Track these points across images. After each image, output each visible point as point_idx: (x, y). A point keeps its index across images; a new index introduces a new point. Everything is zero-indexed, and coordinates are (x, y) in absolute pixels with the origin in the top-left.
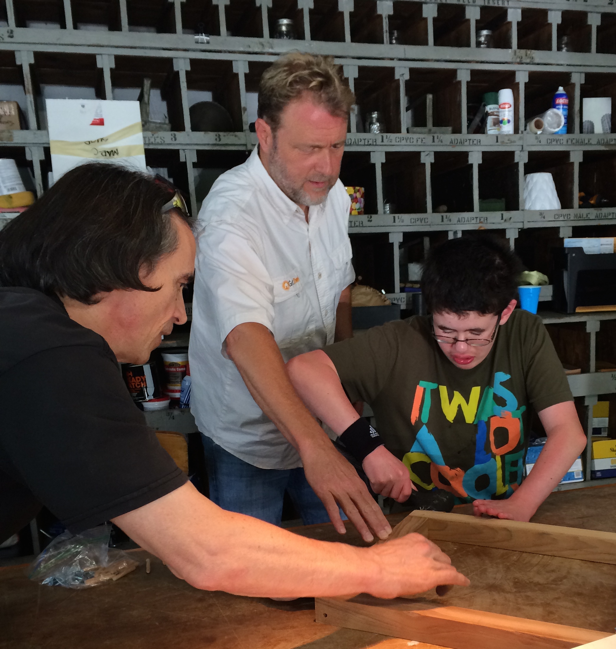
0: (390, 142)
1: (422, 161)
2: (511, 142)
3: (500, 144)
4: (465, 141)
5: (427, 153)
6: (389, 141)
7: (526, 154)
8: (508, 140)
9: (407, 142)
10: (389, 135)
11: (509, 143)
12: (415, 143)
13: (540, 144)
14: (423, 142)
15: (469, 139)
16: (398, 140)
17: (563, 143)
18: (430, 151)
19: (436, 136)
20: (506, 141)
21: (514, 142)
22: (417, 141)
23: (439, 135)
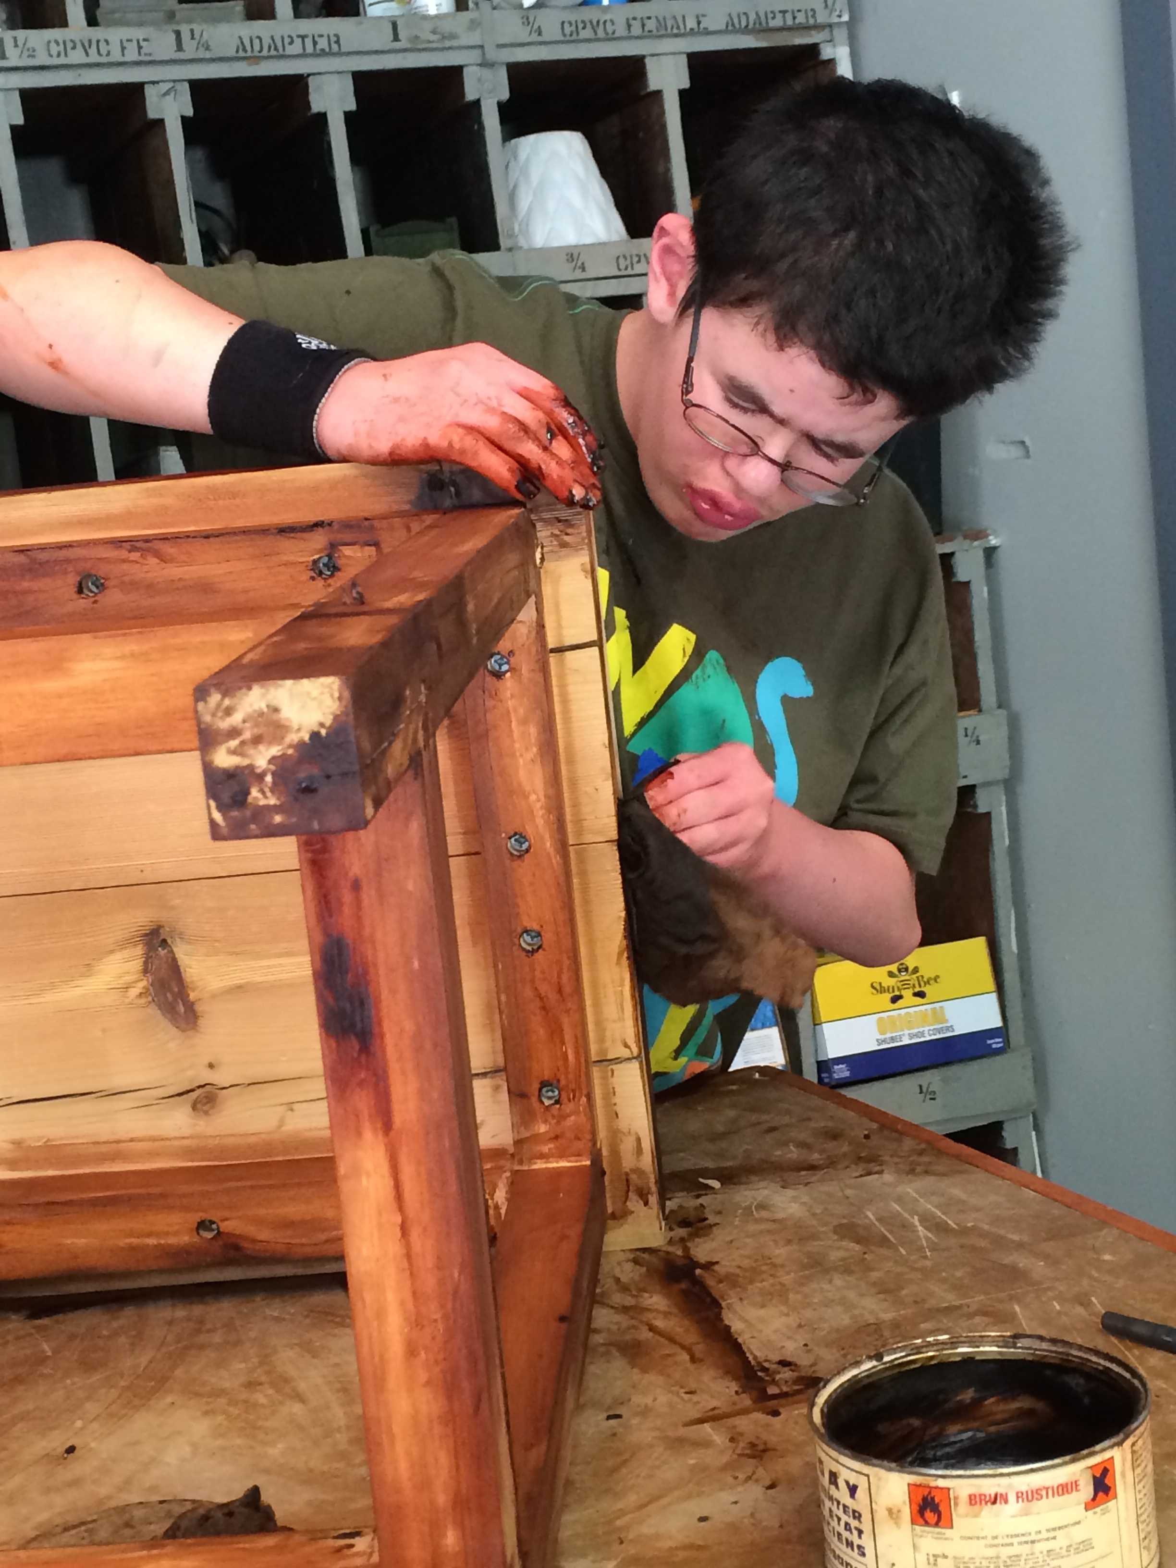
0: (29, 56)
1: (152, 114)
2: (444, 38)
3: (409, 46)
4: (287, 40)
5: (165, 87)
6: (26, 53)
7: (503, 75)
8: (434, 32)
9: (87, 54)
10: (21, 34)
11: (438, 41)
12: (116, 56)
13: (540, 39)
14: (143, 51)
15: (298, 36)
16: (54, 49)
17: (614, 33)
18: (174, 81)
19: (185, 30)
20: (426, 35)
21: (453, 36)
22: (123, 49)
23: (197, 28)
